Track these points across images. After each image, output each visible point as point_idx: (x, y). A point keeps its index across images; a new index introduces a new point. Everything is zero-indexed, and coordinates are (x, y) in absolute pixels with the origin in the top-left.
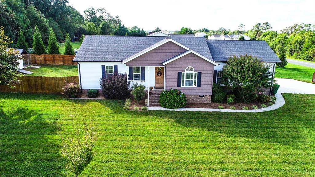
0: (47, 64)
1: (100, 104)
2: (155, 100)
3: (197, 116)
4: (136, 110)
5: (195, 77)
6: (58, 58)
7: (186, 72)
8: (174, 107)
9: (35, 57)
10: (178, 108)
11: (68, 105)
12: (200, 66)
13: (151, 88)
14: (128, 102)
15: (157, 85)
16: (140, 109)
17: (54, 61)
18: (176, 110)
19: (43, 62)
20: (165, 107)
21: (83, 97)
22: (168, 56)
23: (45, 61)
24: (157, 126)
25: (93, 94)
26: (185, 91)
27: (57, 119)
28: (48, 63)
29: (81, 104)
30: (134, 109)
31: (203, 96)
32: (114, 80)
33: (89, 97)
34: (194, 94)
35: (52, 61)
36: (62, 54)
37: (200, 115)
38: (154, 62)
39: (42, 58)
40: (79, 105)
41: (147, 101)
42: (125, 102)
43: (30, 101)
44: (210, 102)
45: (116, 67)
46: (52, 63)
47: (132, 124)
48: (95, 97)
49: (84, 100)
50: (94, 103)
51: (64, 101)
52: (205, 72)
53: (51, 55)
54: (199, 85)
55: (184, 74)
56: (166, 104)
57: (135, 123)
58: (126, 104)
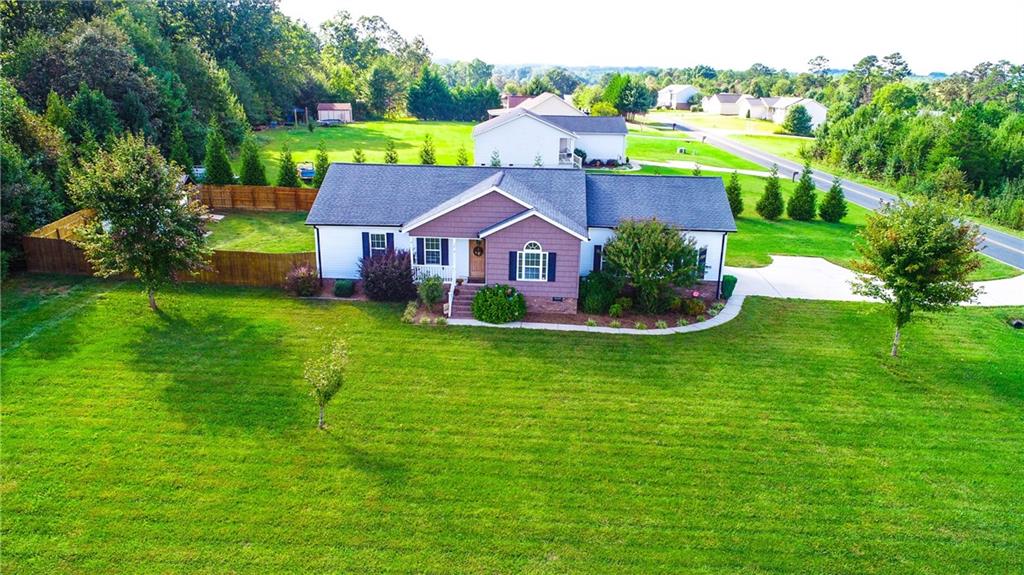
0: (237, 209)
1: (358, 311)
2: (466, 304)
3: (535, 337)
4: (425, 323)
5: (544, 263)
6: (262, 195)
7: (526, 251)
8: (497, 320)
9: (209, 192)
10: (505, 321)
11: (297, 311)
12: (554, 242)
13: (459, 282)
14: (411, 308)
15: (475, 274)
16: (431, 322)
17: (254, 201)
18: (499, 326)
19: (228, 205)
20: (482, 320)
21: (325, 296)
22: (492, 220)
23: (234, 202)
24: (455, 353)
25: (345, 290)
26: (525, 288)
27: (281, 336)
28: (239, 206)
29: (322, 308)
30: (421, 321)
31: (561, 300)
32: (386, 264)
33: (337, 295)
34: (544, 294)
35: (250, 201)
36: (272, 186)
37: (541, 337)
38: (465, 230)
39: (227, 196)
40: (318, 312)
41: (448, 307)
42: (406, 307)
43: (226, 301)
44: (575, 313)
45: (390, 236)
46: (248, 206)
47: (412, 347)
48: (349, 297)
49: (327, 301)
50: (345, 307)
51: (289, 303)
52: (564, 253)
53: (246, 187)
54: (552, 278)
55: (521, 255)
56: (483, 313)
57: (418, 347)
58: (407, 311)
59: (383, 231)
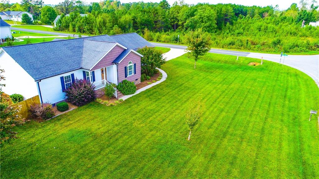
5: (133, 68)
12: (135, 59)
22: (115, 57)
26: (129, 79)
31: (137, 80)
34: (134, 79)
45: (73, 75)
52: (137, 63)
54: (135, 73)
55: (128, 67)
59: (69, 74)
